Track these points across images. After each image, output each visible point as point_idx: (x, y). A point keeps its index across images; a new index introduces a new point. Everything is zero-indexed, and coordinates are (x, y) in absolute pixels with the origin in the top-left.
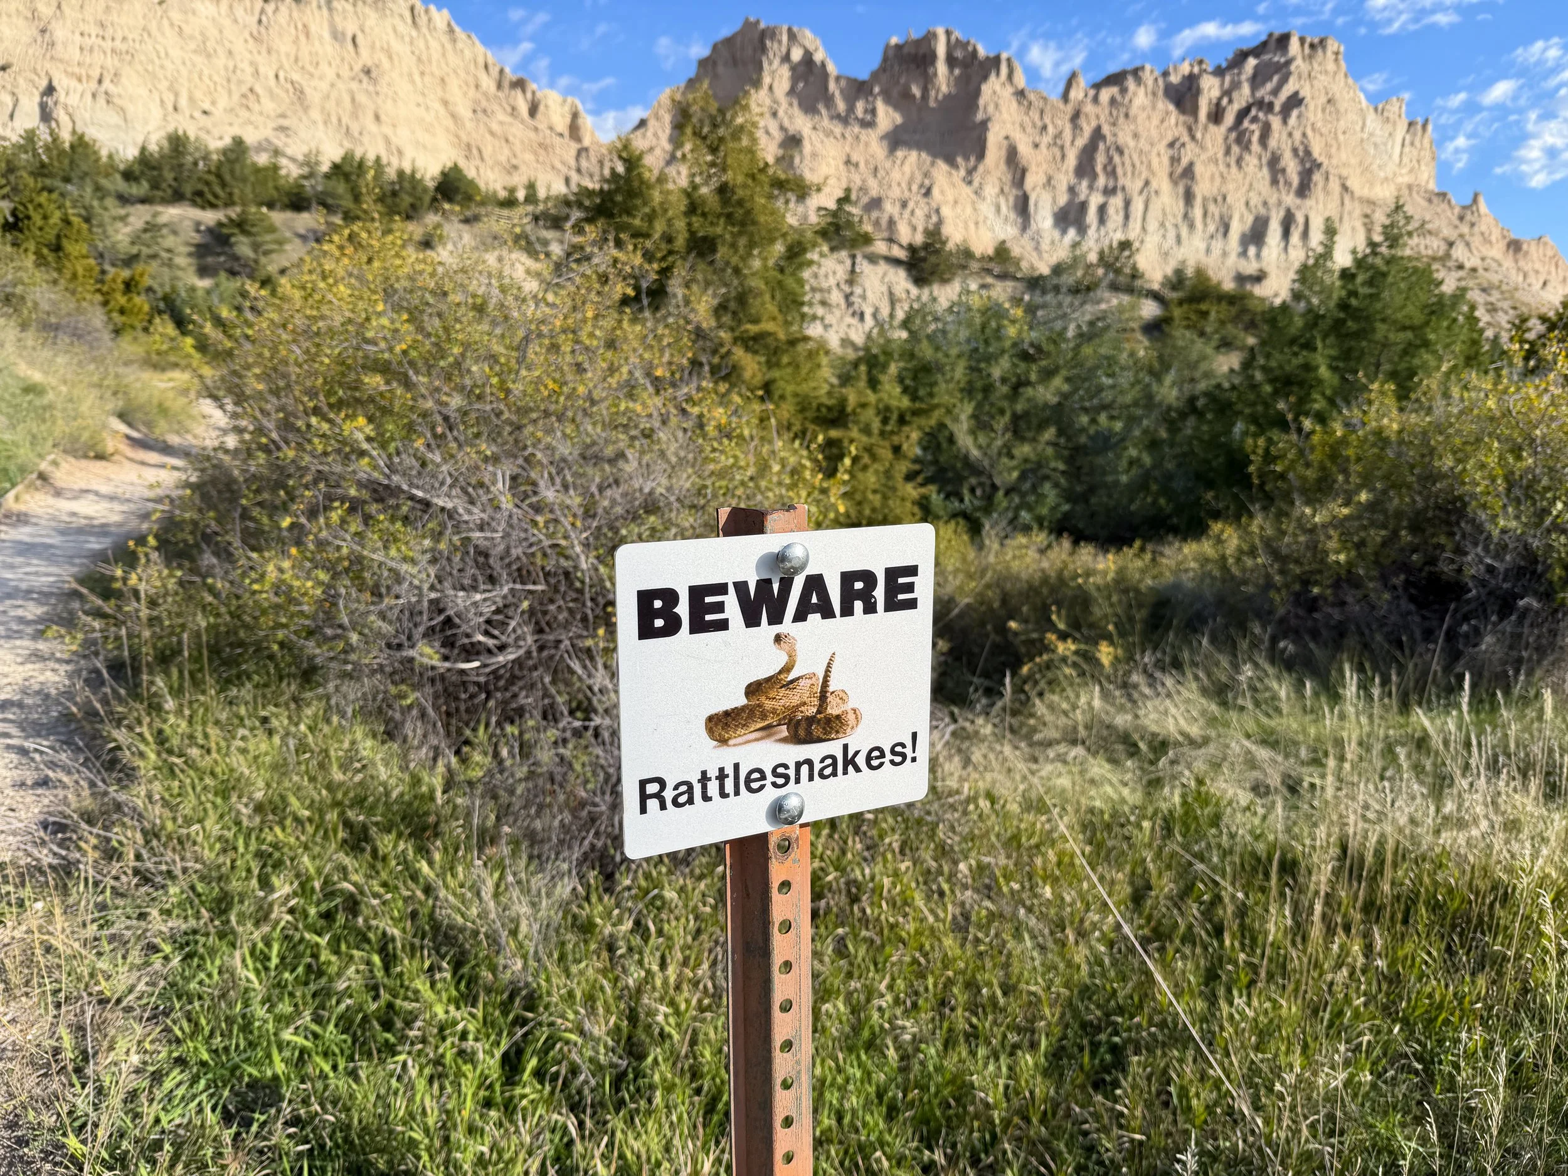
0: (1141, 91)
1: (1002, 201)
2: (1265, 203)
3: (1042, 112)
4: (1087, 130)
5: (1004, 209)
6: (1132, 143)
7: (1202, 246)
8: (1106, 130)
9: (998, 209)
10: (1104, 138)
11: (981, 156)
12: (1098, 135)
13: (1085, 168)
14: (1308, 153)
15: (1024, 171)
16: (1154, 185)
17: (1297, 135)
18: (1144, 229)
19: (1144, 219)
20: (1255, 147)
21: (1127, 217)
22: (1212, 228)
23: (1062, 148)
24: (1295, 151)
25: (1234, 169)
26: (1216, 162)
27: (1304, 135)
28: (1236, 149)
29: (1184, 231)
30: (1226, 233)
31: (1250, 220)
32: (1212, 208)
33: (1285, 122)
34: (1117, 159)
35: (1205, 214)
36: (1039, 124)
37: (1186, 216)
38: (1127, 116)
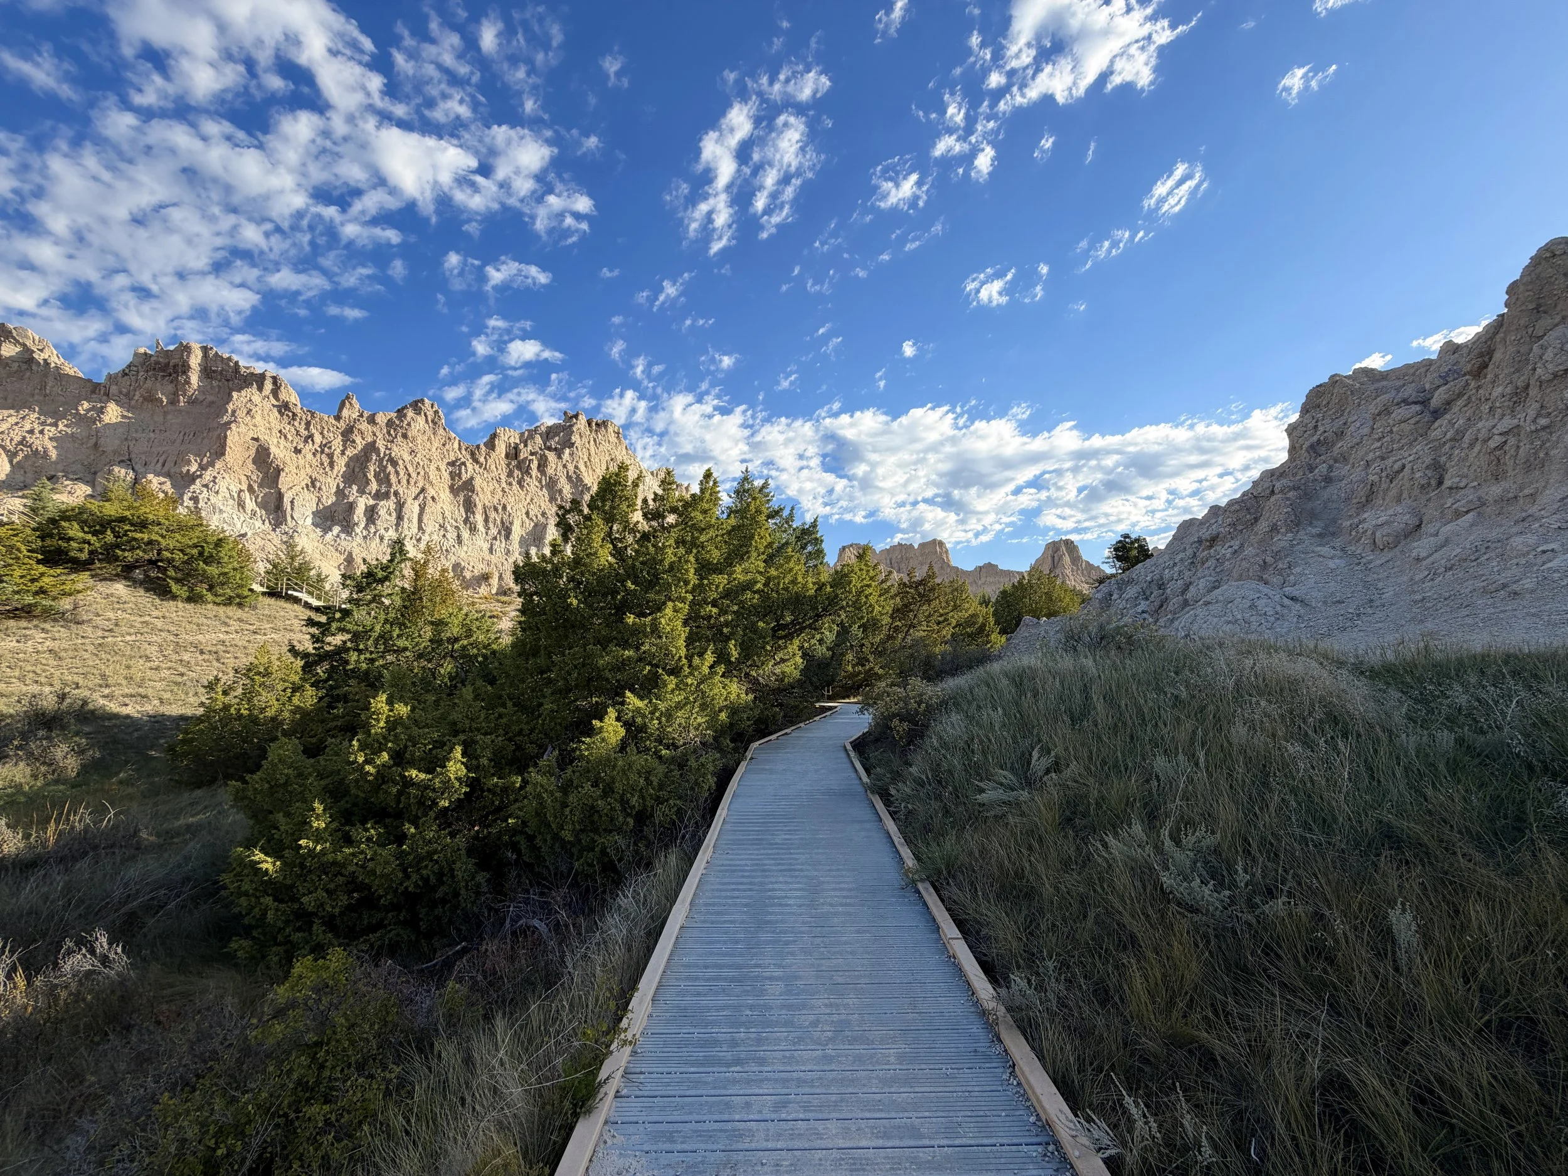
0: (421, 420)
1: (246, 496)
2: (544, 514)
3: (308, 424)
4: (360, 443)
5: (250, 505)
6: (407, 457)
7: (486, 546)
8: (381, 444)
9: (241, 505)
10: (377, 451)
11: (220, 452)
12: (371, 447)
13: (355, 474)
14: (579, 479)
15: (278, 471)
16: (431, 492)
17: (571, 467)
18: (420, 528)
19: (420, 520)
20: (534, 472)
21: (400, 518)
22: (494, 531)
23: (330, 456)
24: (569, 478)
25: (515, 486)
26: (499, 481)
27: (576, 467)
28: (517, 473)
29: (465, 534)
30: (507, 537)
31: (530, 525)
32: (493, 515)
33: (559, 457)
34: (390, 468)
35: (486, 520)
36: (305, 433)
37: (466, 521)
38: (405, 436)
